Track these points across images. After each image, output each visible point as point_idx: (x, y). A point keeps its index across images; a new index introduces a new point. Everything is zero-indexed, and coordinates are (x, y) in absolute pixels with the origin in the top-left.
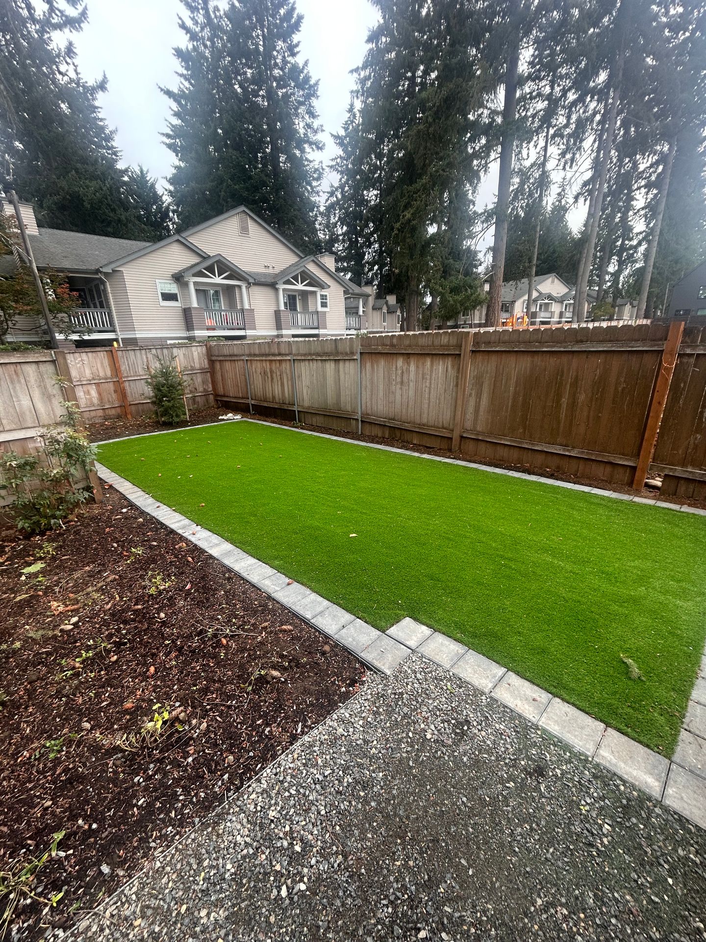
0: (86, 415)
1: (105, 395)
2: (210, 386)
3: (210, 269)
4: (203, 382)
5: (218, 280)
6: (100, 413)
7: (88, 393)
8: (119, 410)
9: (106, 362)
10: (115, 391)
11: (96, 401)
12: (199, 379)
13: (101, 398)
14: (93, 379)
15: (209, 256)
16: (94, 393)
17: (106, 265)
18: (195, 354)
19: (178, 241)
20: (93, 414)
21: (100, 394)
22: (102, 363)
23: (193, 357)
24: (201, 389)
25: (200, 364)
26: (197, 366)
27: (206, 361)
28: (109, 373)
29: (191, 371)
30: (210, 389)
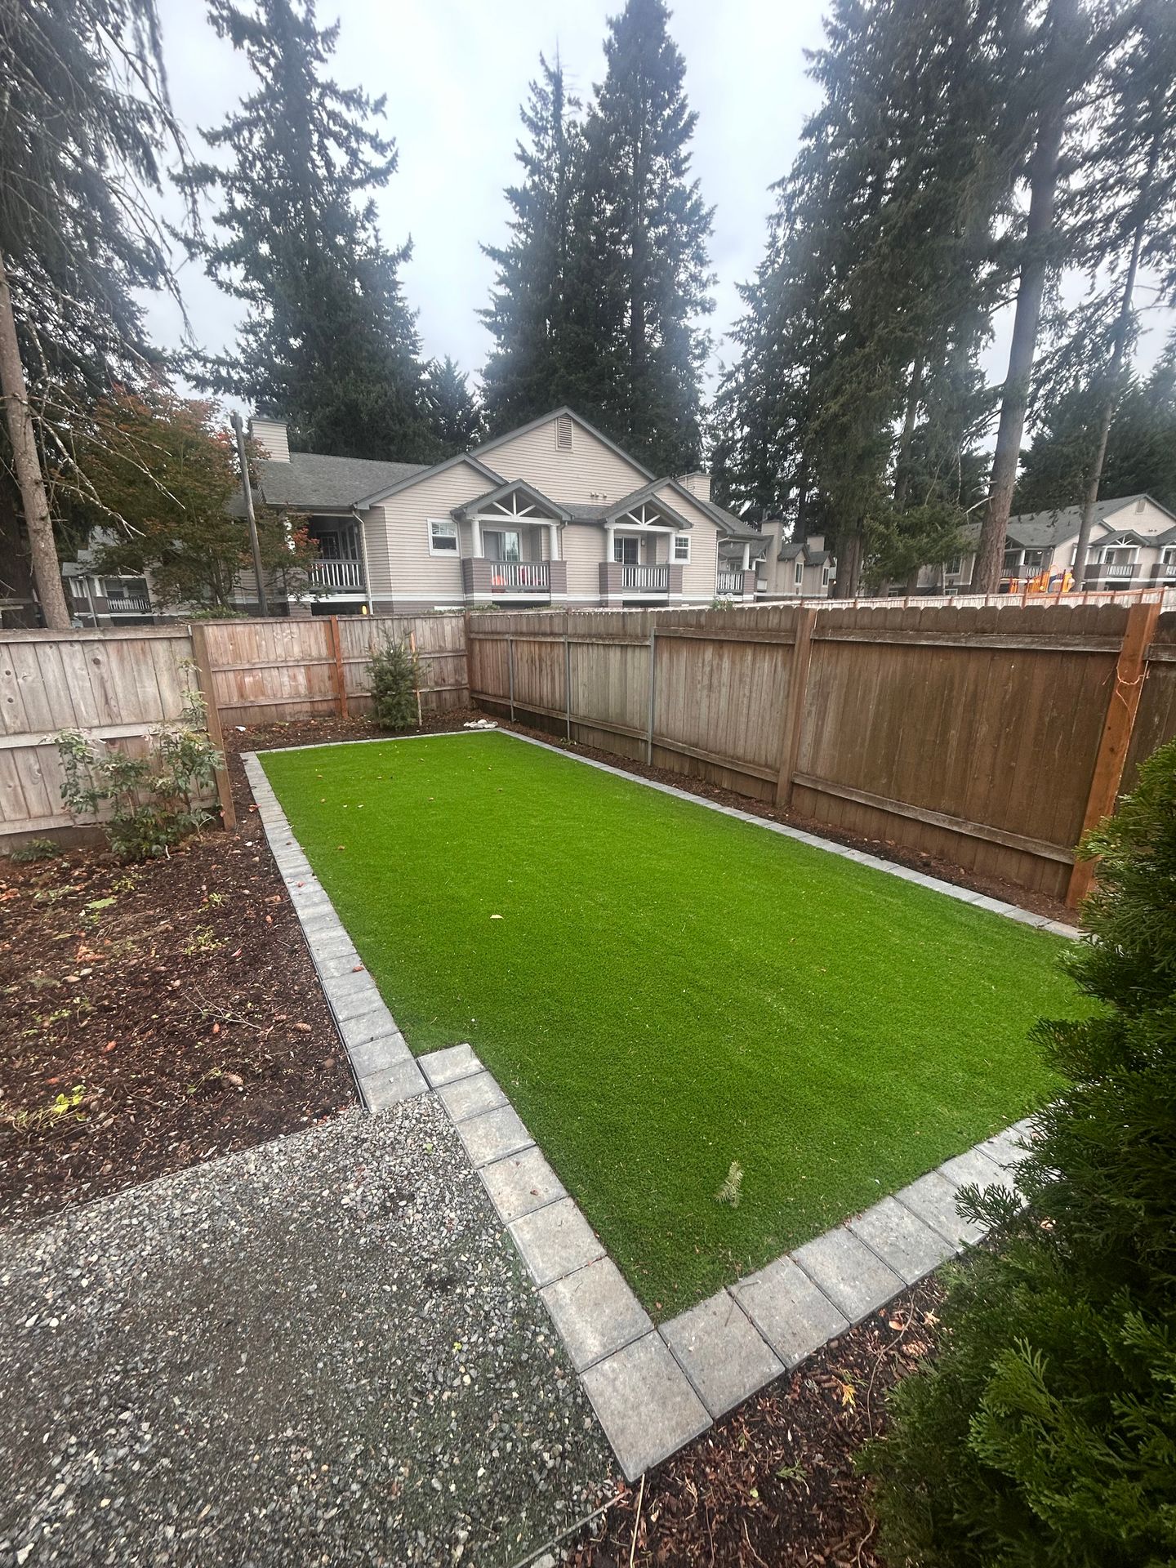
0: (288, 709)
1: (315, 681)
2: (466, 676)
3: (506, 502)
4: (456, 671)
5: (516, 518)
6: (307, 707)
7: (294, 678)
8: (332, 705)
9: (322, 636)
10: (330, 678)
11: (303, 690)
12: (450, 666)
13: (310, 687)
14: (304, 660)
15: (507, 483)
16: (302, 679)
17: (363, 500)
18: (448, 629)
19: (464, 462)
20: (298, 708)
21: (309, 681)
22: (316, 638)
23: (443, 632)
24: (452, 681)
25: (454, 643)
26: (449, 646)
27: (463, 640)
28: (324, 652)
29: (439, 655)
30: (465, 681)
